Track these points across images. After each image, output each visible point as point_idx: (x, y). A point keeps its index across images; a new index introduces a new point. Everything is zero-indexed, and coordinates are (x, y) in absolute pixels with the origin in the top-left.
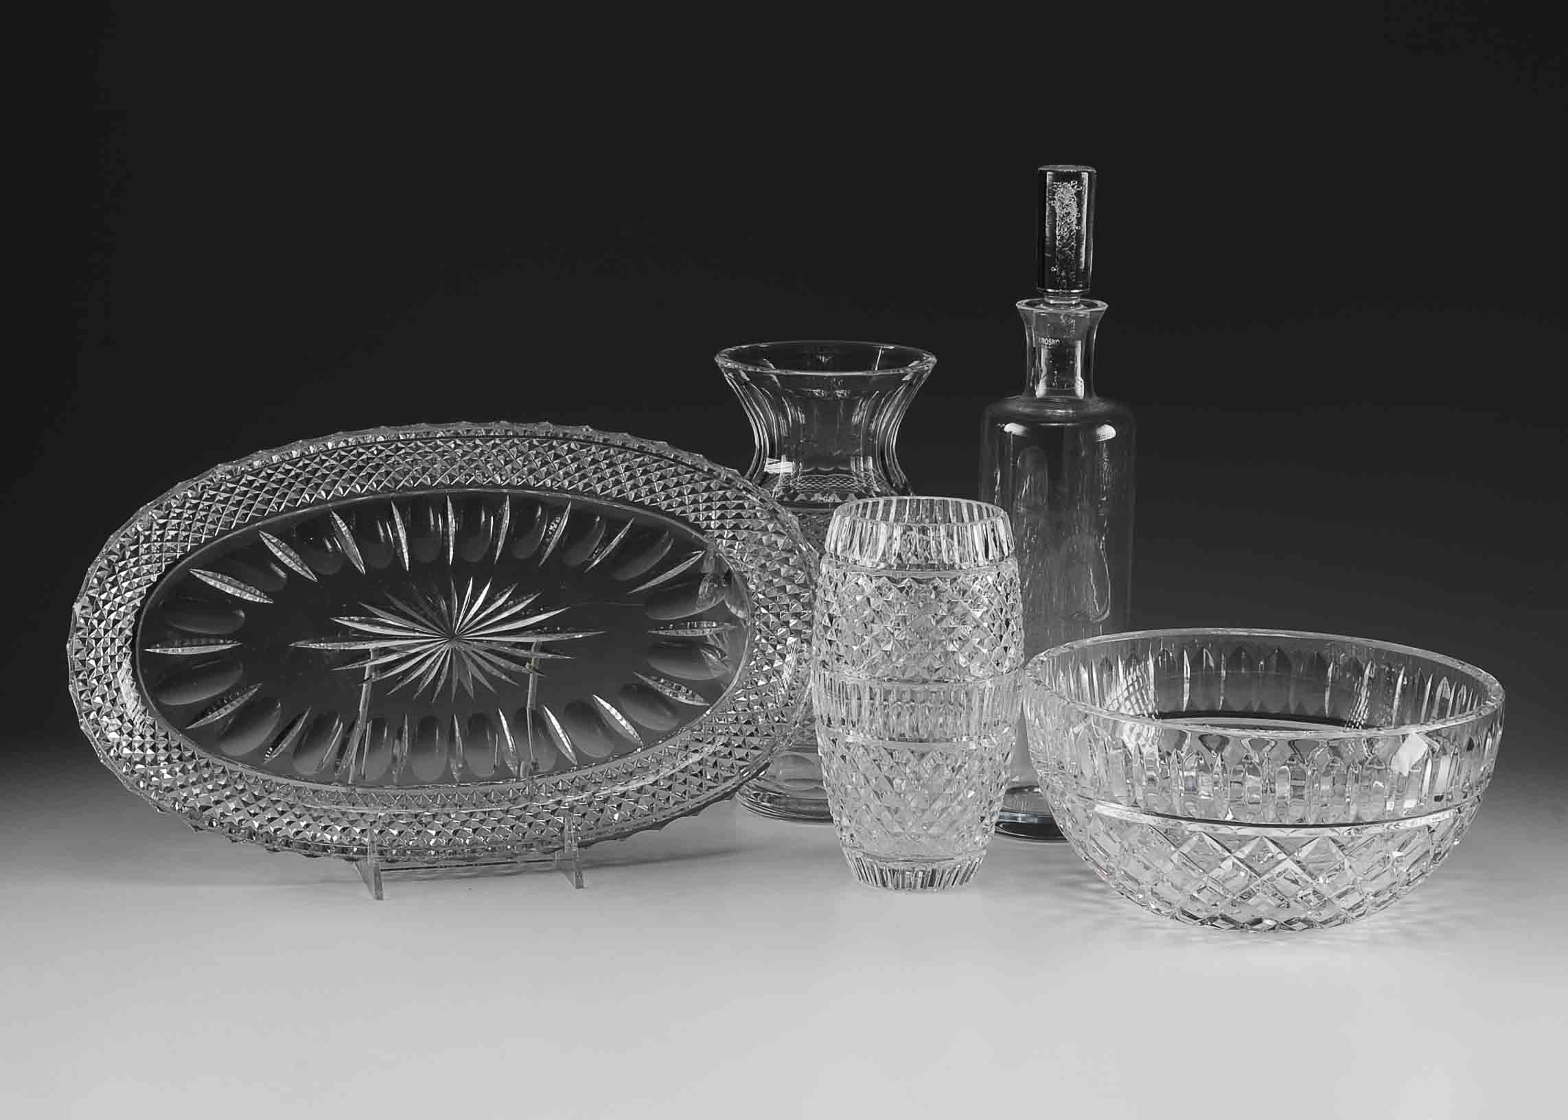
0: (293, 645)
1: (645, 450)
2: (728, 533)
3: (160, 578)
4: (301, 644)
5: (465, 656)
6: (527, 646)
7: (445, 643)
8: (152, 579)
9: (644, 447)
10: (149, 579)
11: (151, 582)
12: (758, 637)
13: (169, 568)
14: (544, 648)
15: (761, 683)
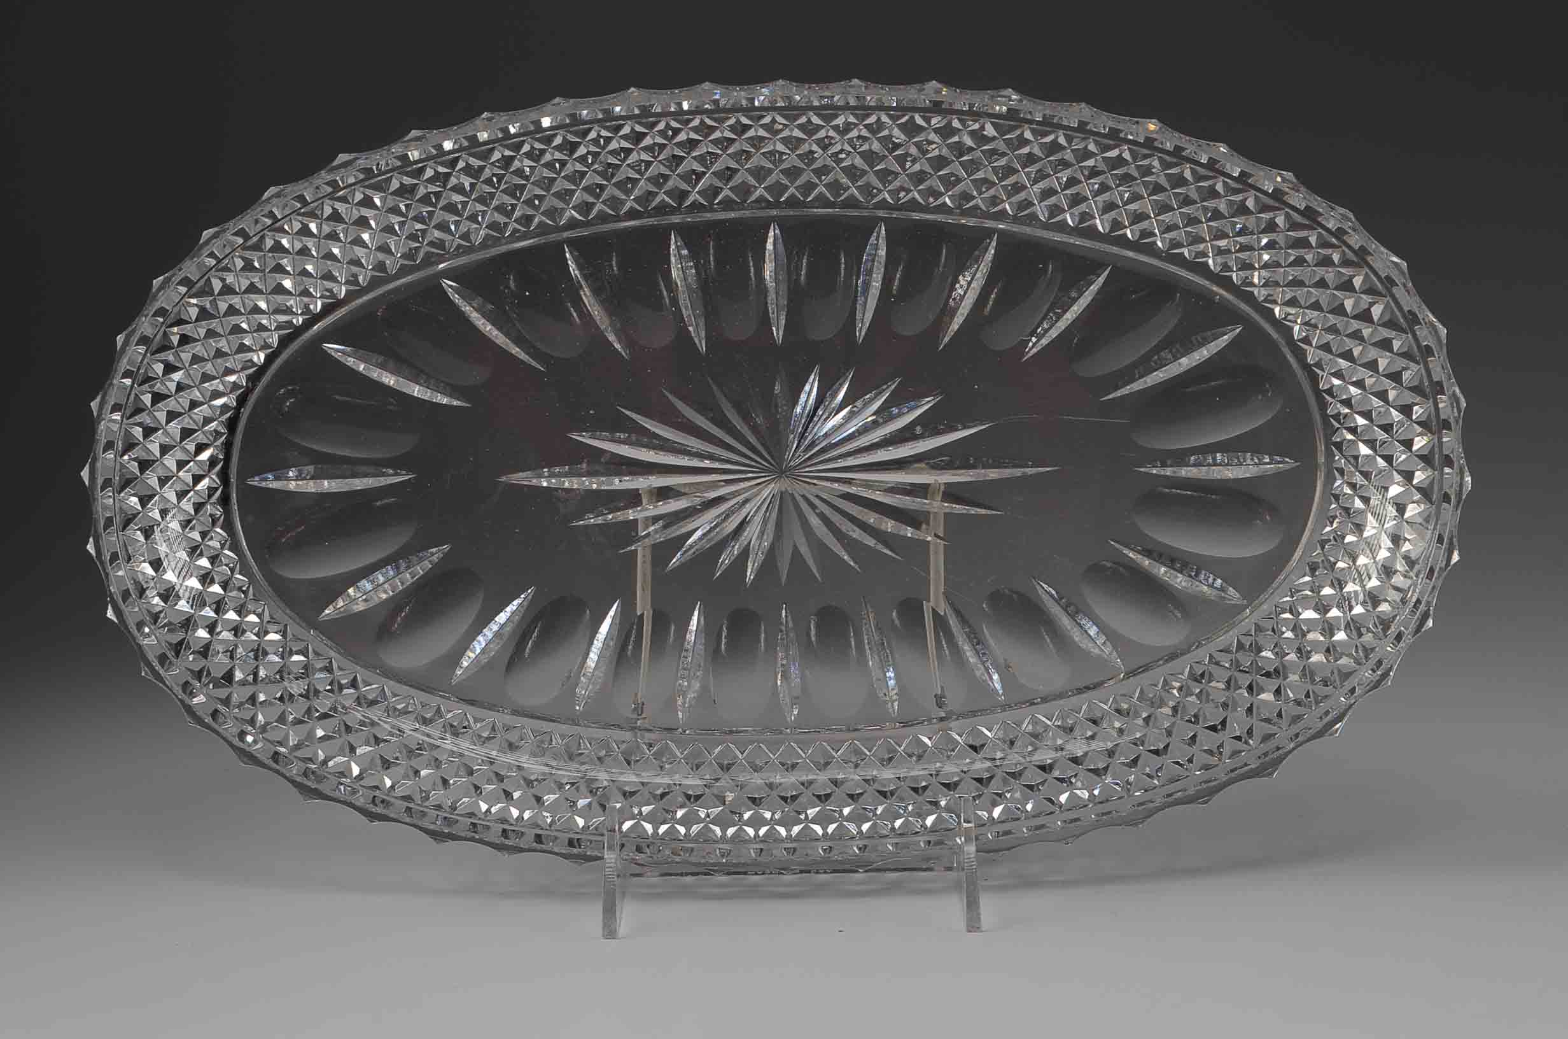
0: (503, 479)
1: (1122, 135)
2: (1283, 292)
3: (270, 359)
4: (521, 478)
5: (804, 506)
6: (921, 490)
7: (769, 482)
8: (255, 359)
9: (1121, 131)
10: (251, 361)
11: (254, 364)
12: (1338, 483)
13: (284, 342)
14: (952, 494)
15: (1340, 565)
